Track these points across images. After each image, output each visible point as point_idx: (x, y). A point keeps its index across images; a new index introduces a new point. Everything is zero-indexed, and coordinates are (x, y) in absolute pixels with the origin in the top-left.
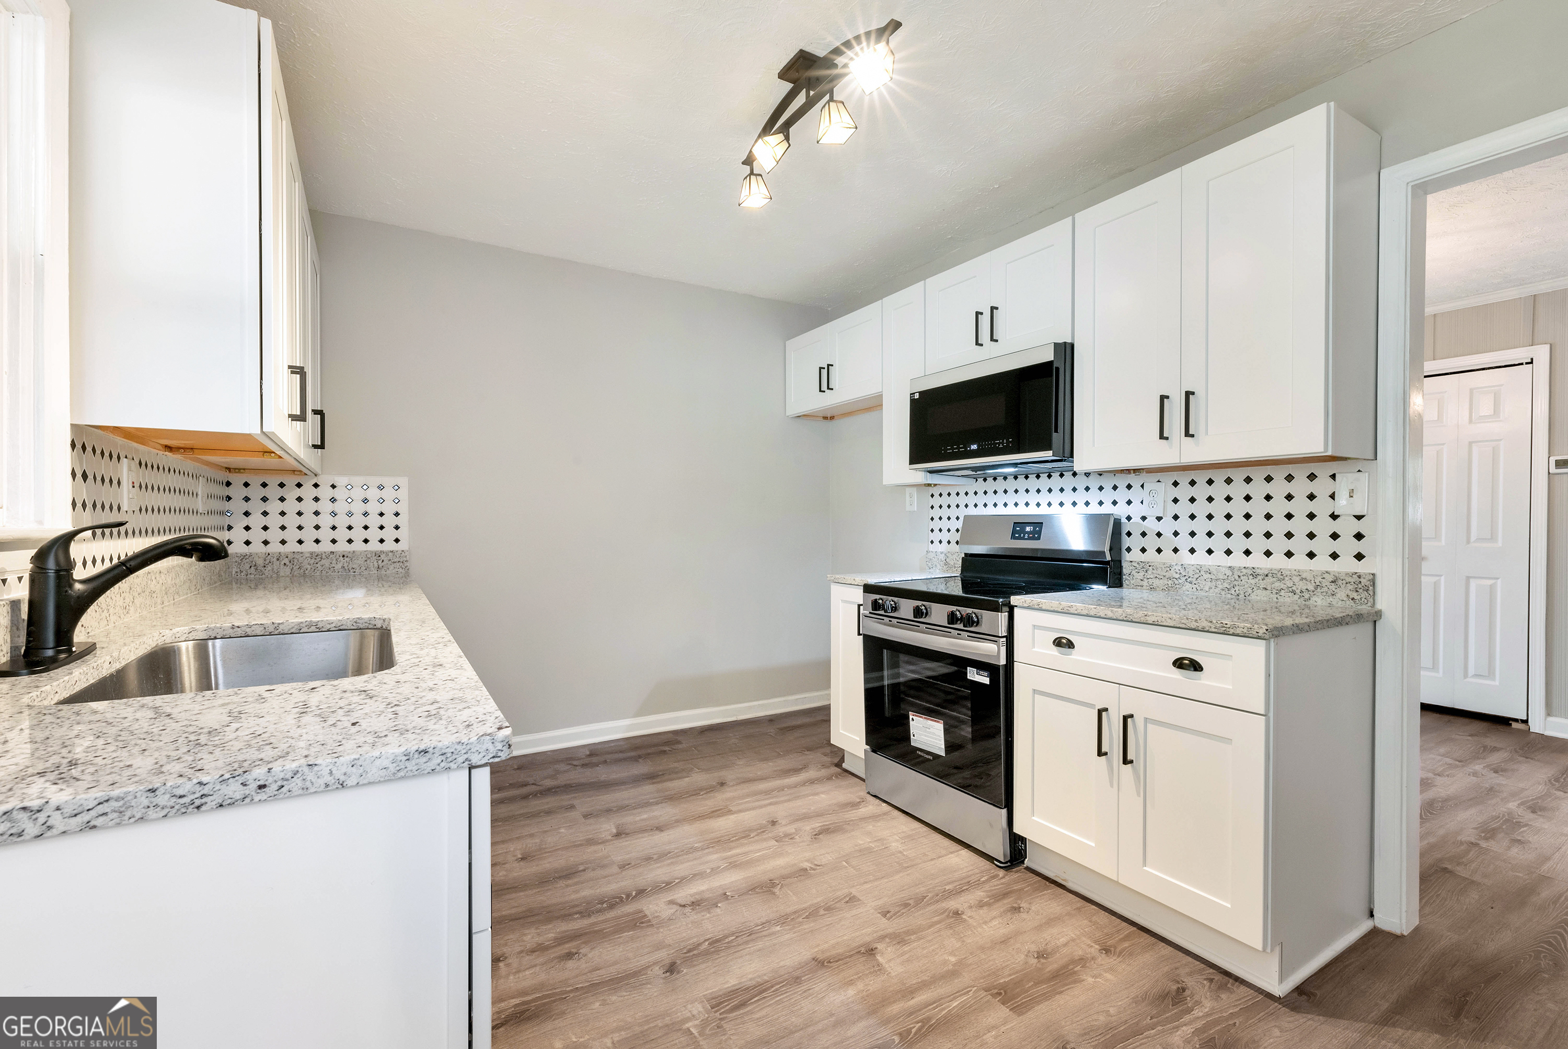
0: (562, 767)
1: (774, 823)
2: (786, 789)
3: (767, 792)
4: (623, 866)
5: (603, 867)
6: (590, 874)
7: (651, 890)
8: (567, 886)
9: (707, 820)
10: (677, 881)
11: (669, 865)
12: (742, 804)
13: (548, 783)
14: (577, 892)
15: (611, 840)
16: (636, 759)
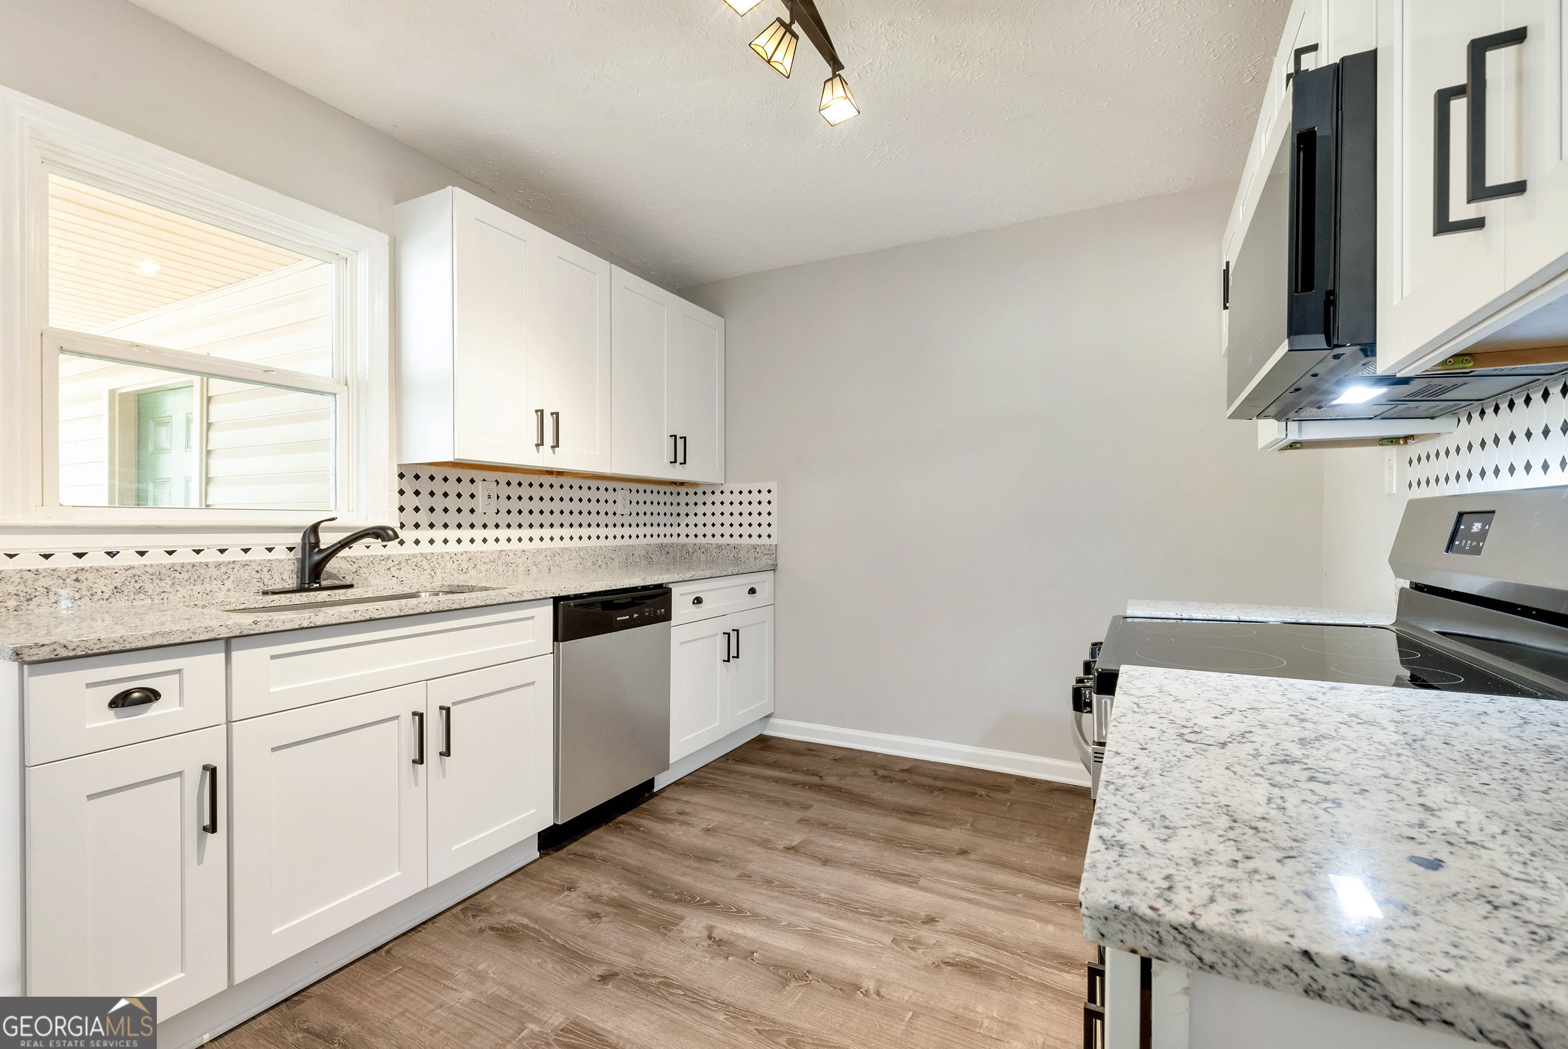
0: (867, 771)
1: (930, 920)
2: (1020, 895)
3: (990, 886)
4: (746, 877)
5: (732, 867)
6: (715, 868)
7: (721, 908)
8: (689, 867)
9: (877, 878)
10: (748, 914)
11: (770, 897)
12: (941, 882)
13: (831, 780)
14: (684, 874)
15: (778, 850)
16: (931, 790)
